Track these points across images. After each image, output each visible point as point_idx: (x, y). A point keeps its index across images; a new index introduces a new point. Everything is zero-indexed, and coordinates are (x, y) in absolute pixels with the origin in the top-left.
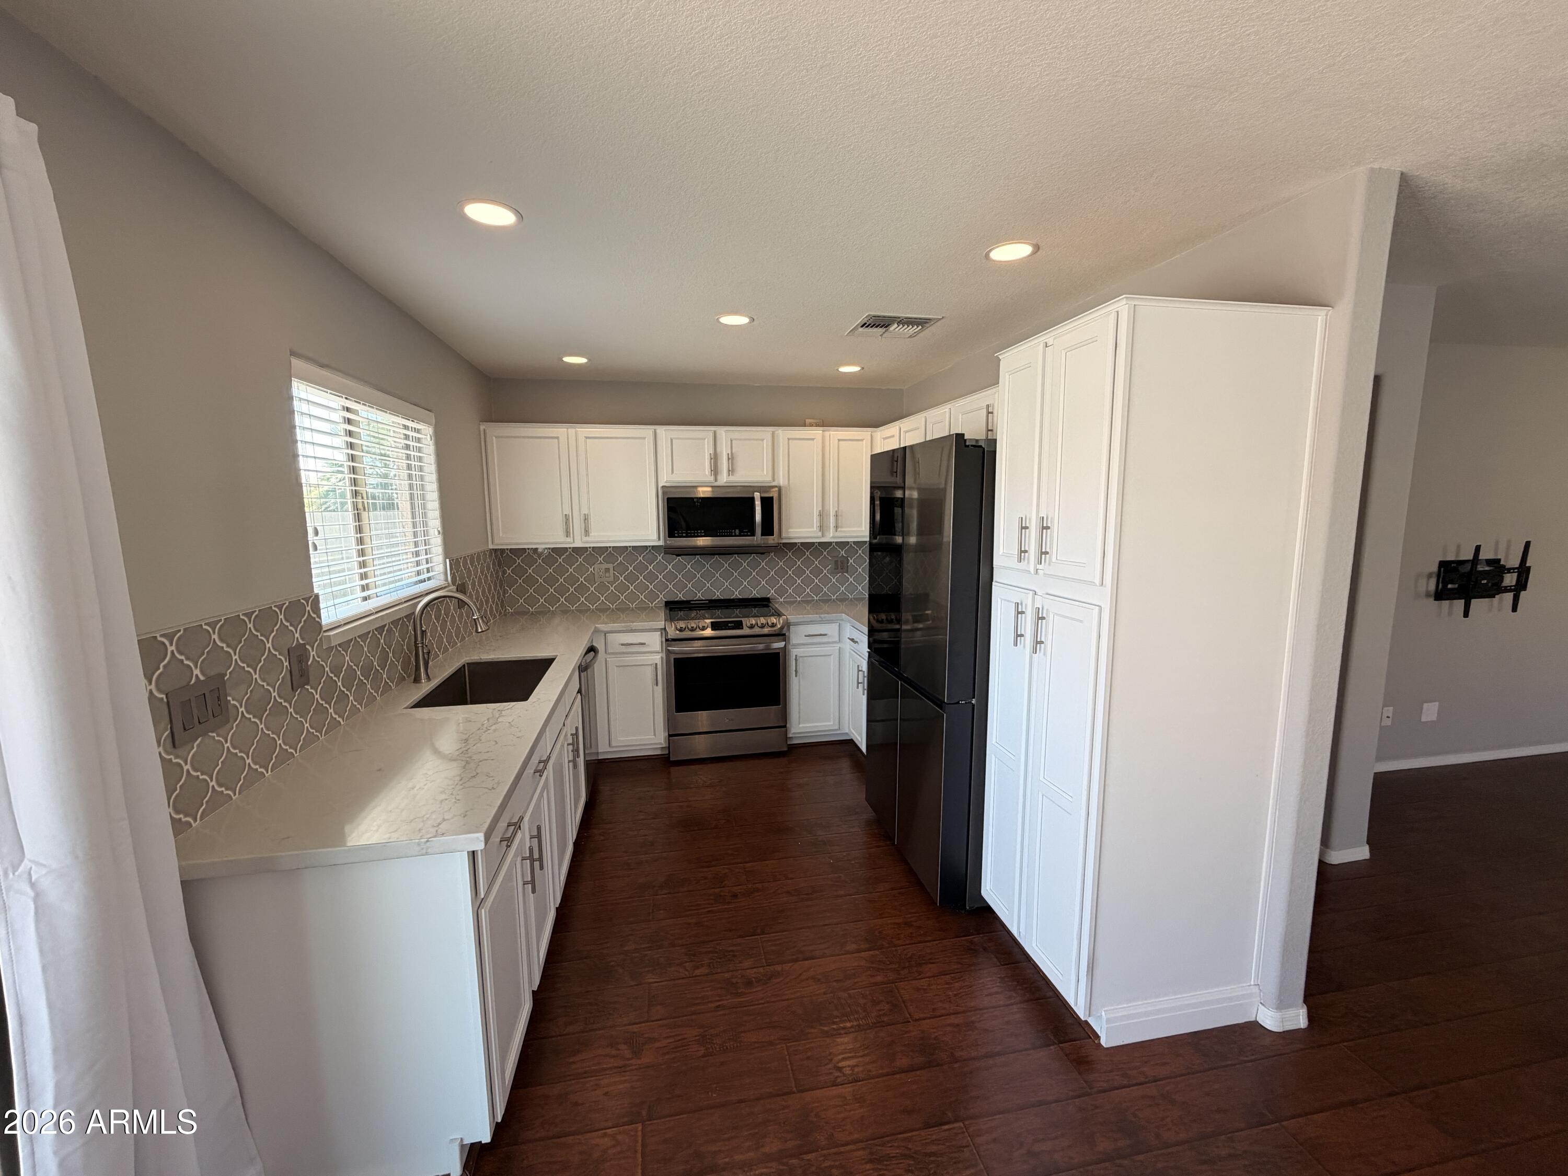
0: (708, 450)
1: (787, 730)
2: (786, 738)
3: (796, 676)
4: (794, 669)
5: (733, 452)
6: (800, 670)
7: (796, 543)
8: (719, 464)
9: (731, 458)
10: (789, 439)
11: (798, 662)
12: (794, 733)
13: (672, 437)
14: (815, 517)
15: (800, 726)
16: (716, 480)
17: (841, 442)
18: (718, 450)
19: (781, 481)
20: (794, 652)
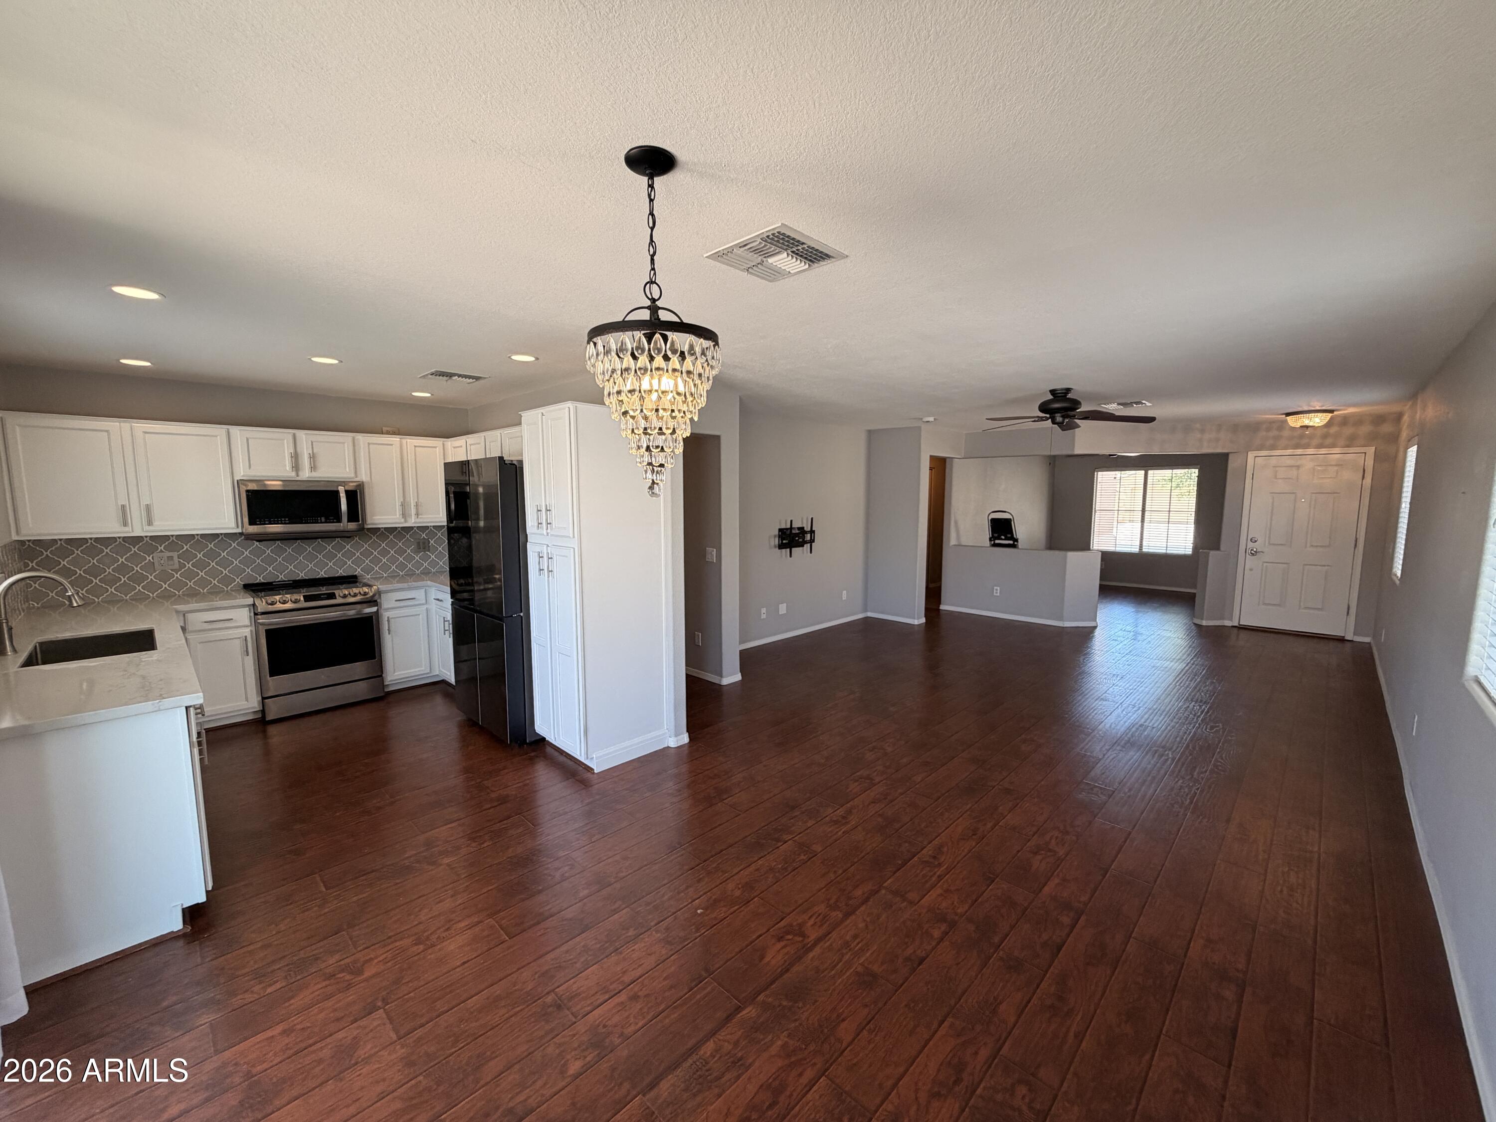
0: (288, 450)
1: (383, 678)
2: (384, 686)
3: (389, 634)
4: (387, 628)
5: (315, 451)
6: (392, 629)
7: (379, 528)
8: (300, 462)
9: (313, 457)
10: (369, 444)
11: (391, 622)
12: (390, 681)
13: (248, 436)
14: (397, 508)
15: (396, 674)
16: (298, 476)
17: (416, 448)
18: (298, 450)
19: (363, 477)
20: (385, 615)
